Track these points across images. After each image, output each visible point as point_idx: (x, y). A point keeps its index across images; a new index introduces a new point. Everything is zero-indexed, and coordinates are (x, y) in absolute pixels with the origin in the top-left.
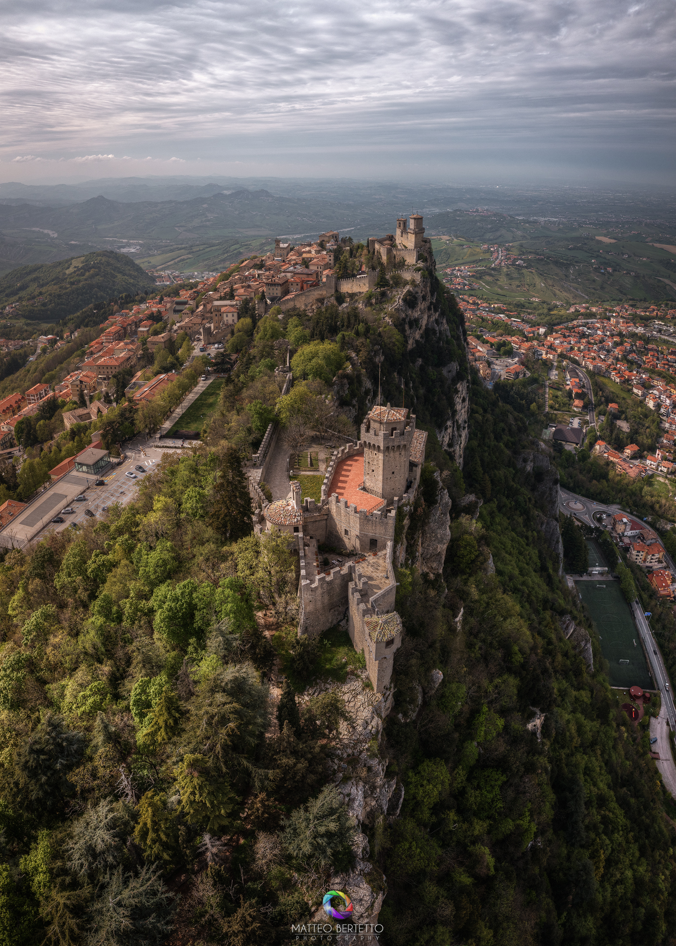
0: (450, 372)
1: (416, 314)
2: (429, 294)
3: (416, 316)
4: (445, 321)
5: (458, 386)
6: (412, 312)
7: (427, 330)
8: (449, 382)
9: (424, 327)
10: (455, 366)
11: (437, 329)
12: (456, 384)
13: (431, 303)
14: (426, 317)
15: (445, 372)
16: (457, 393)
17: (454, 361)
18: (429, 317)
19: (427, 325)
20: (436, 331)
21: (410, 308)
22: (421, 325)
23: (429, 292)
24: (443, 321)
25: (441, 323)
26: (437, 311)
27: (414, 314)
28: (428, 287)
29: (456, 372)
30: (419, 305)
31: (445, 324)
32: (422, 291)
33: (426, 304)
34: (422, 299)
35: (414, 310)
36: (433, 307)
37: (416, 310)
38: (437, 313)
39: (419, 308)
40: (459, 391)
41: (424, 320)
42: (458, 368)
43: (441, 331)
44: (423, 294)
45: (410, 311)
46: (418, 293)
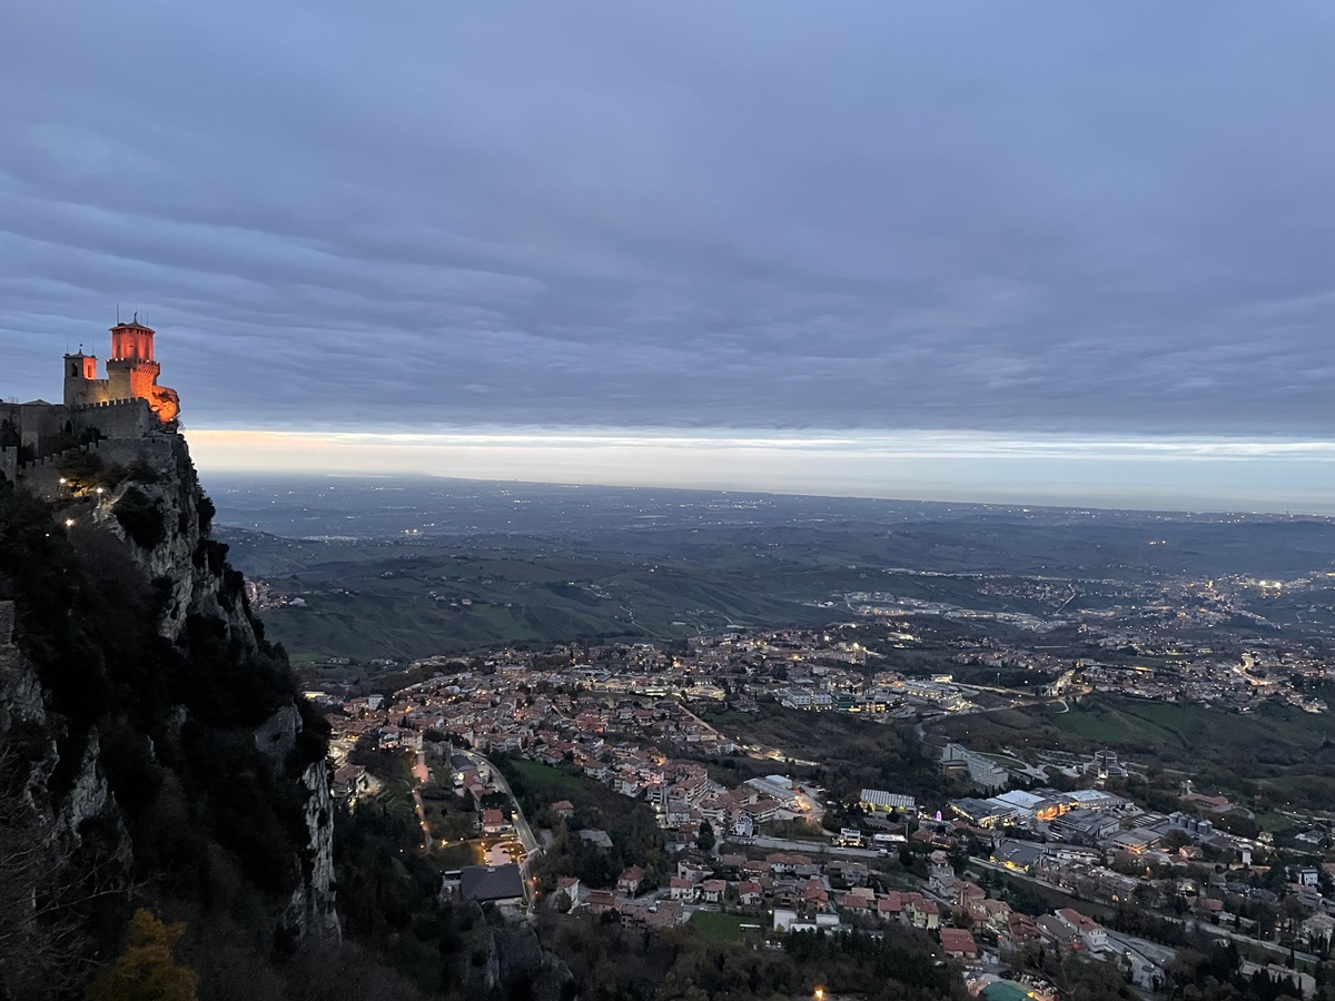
0: (276, 738)
1: (160, 569)
2: (194, 517)
3: (161, 572)
4: (239, 605)
5: (306, 777)
6: (148, 559)
7: (193, 619)
8: (280, 768)
9: (183, 615)
10: (290, 720)
11: (225, 617)
12: (302, 772)
13: (201, 541)
14: (188, 583)
15: (261, 739)
16: (307, 800)
17: (289, 705)
18: (198, 586)
19: (191, 607)
20: (225, 623)
21: (139, 546)
22: (178, 604)
23: (194, 509)
24: (234, 604)
25: (230, 610)
26: (218, 574)
27: (152, 564)
28: (191, 497)
29: (297, 734)
30: (167, 542)
31: (239, 614)
32: (174, 501)
33: (187, 543)
34: (177, 520)
35: (154, 551)
36: (206, 556)
37: (160, 552)
38: (218, 580)
39: (167, 551)
40: (312, 793)
41: (182, 589)
42: (301, 723)
43: (233, 629)
44: (178, 510)
45: (140, 554)
46: (163, 501)
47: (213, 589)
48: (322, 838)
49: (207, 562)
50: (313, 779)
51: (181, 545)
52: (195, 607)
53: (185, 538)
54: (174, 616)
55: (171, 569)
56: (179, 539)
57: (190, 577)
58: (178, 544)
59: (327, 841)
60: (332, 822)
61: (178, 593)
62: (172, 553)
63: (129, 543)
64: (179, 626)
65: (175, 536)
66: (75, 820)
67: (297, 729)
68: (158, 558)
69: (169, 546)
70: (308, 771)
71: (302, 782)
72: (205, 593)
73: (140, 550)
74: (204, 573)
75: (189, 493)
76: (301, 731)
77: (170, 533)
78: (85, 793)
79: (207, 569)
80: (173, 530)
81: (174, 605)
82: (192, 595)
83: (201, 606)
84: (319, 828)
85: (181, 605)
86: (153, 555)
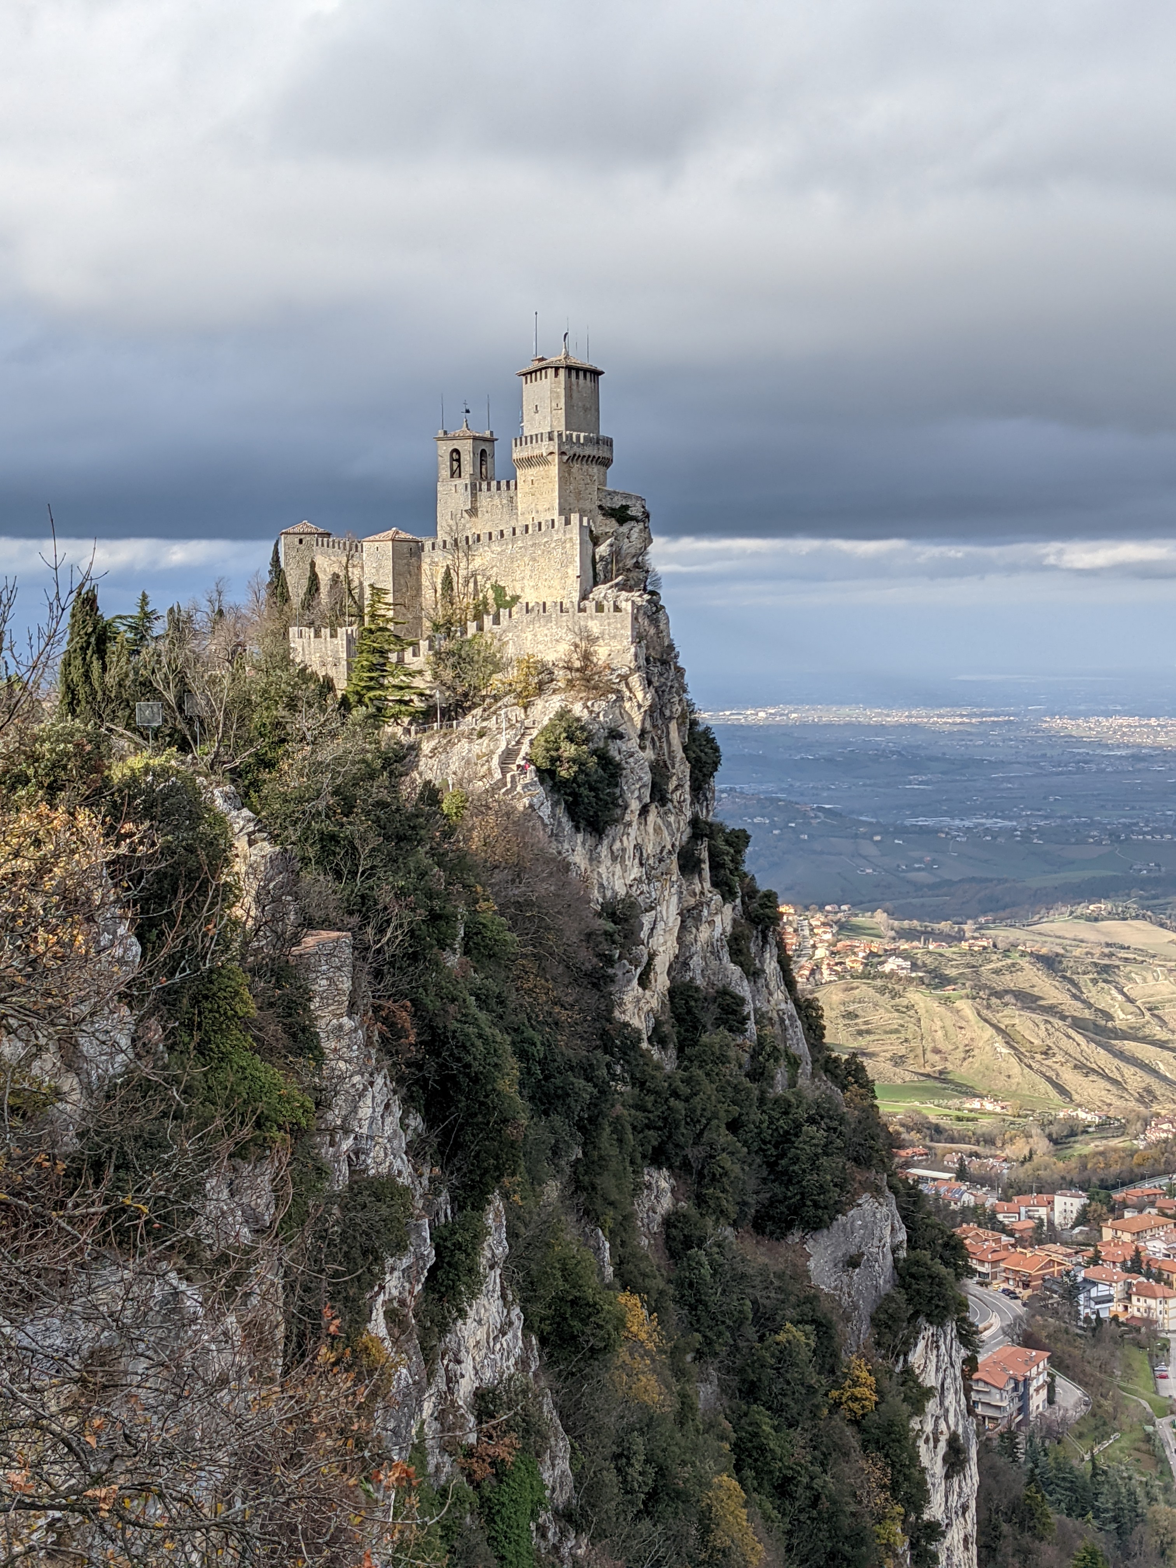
0: (853, 1262)
1: (617, 878)
2: (681, 770)
3: (622, 891)
4: (771, 966)
5: (916, 1357)
6: (594, 858)
9: (661, 981)
10: (880, 1228)
11: (744, 989)
12: (908, 1345)
13: (694, 822)
14: (670, 911)
16: (919, 1411)
17: (877, 1191)
19: (680, 963)
20: (742, 1001)
21: (577, 829)
22: (652, 956)
23: (680, 754)
24: (762, 962)
25: (754, 974)
26: (728, 895)
27: (602, 870)
28: (673, 726)
29: (896, 1261)
30: (629, 824)
31: (772, 985)
32: (642, 735)
33: (669, 825)
34: (647, 778)
35: (605, 842)
36: (705, 855)
37: (617, 845)
38: (728, 909)
39: (629, 844)
40: (928, 1393)
41: (661, 926)
42: (902, 1236)
43: (761, 1018)
44: (649, 754)
45: (579, 848)
46: (621, 736)
47: (718, 931)
48: (954, 1500)
49: (706, 866)
50: (932, 1367)
51: (657, 830)
52: (686, 964)
53: (663, 816)
54: (644, 981)
55: (639, 880)
56: (652, 817)
57: (675, 899)
58: (651, 830)
59: (965, 1508)
60: (974, 1469)
61: (651, 935)
62: (638, 847)
63: (560, 823)
64: (655, 1003)
65: (644, 811)
66: (466, 1387)
67: (894, 1251)
68: (614, 858)
69: (633, 831)
70: (921, 1344)
71: (908, 1371)
72: (704, 933)
73: (580, 837)
74: (702, 893)
75: (671, 718)
76: (903, 1254)
77: (635, 805)
78: (481, 1334)
79: (707, 885)
80: (639, 798)
81: (645, 959)
82: (679, 939)
83: (696, 962)
84: (948, 1477)
85: (658, 961)
86: (604, 850)
